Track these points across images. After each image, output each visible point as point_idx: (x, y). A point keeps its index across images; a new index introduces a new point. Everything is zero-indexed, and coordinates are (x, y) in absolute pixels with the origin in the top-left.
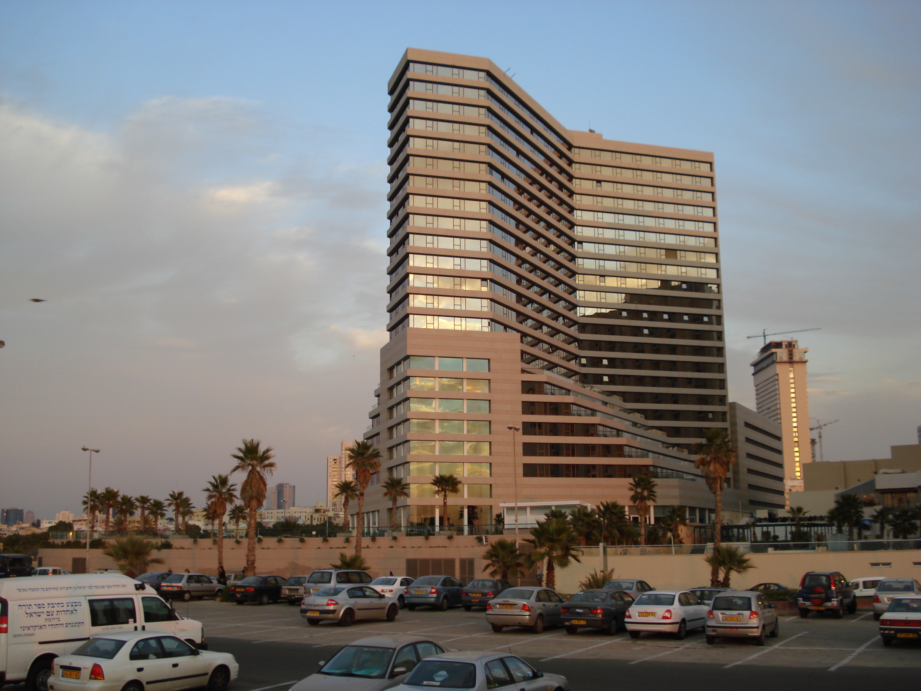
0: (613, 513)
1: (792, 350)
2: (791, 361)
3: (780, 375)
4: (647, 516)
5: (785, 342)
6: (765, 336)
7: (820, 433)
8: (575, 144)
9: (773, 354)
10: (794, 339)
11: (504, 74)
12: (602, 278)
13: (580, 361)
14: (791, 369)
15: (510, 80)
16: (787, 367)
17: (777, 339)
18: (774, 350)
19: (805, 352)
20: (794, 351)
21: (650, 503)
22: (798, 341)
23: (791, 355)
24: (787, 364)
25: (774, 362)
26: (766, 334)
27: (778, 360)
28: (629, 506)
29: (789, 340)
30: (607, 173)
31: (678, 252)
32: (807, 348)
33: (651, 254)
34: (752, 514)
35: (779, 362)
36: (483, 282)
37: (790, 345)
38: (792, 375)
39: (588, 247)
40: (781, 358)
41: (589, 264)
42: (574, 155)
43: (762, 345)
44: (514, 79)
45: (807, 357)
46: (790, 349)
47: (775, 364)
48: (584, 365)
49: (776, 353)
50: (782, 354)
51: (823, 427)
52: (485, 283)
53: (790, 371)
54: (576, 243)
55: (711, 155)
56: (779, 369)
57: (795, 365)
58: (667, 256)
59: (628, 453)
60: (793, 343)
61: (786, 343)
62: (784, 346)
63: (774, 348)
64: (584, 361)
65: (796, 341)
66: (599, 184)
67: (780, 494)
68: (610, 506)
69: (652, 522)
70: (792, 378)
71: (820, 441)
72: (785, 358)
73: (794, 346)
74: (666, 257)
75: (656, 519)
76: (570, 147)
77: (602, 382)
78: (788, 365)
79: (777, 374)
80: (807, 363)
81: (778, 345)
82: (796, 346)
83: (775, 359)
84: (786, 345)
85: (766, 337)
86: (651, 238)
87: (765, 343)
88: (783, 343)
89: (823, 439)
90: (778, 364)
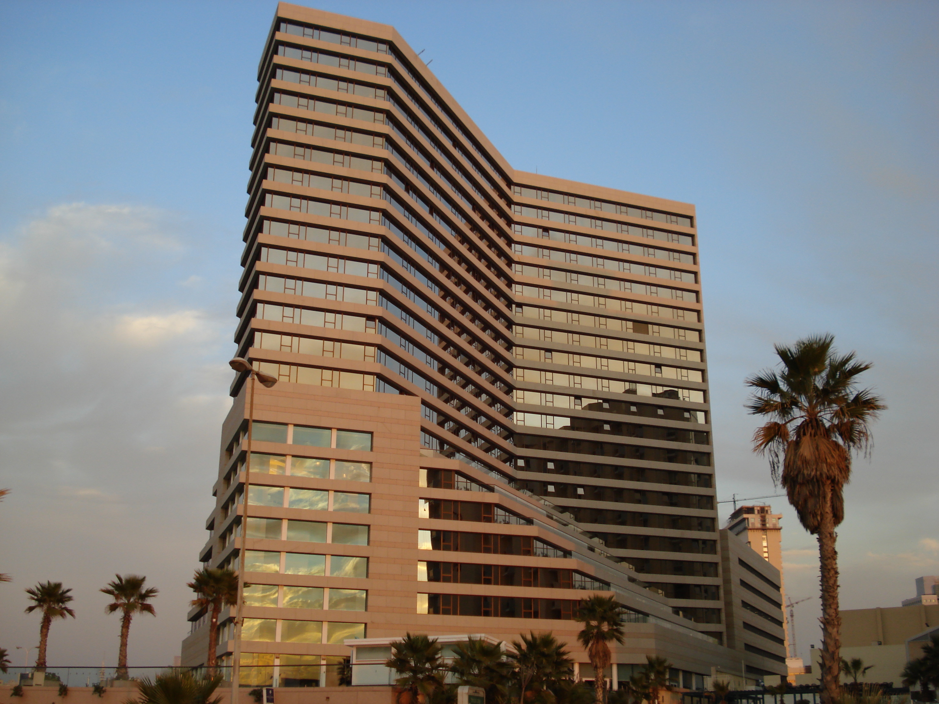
0: (543, 655)
1: (765, 516)
2: (764, 528)
3: (752, 543)
4: (608, 680)
5: (757, 507)
6: (734, 502)
7: (792, 611)
8: (515, 180)
9: (744, 519)
10: (767, 504)
11: (416, 56)
12: (548, 354)
13: (516, 463)
14: (764, 536)
15: (425, 67)
16: (760, 534)
17: (749, 504)
18: (745, 516)
19: (779, 518)
20: (767, 516)
21: (612, 645)
22: (771, 506)
23: (764, 521)
24: (760, 531)
25: (745, 529)
26: (736, 500)
27: (750, 526)
28: (581, 664)
29: (762, 505)
30: (556, 220)
31: (650, 326)
32: (781, 514)
33: (614, 326)
34: (757, 681)
35: (751, 529)
36: (367, 322)
37: (763, 511)
38: (765, 544)
39: (530, 314)
40: (753, 524)
41: (531, 334)
42: (515, 194)
43: (733, 511)
44: (430, 67)
45: (780, 524)
46: (763, 514)
47: (747, 531)
48: (521, 469)
49: (748, 519)
50: (754, 520)
51: (795, 605)
52: (371, 323)
53: (763, 539)
54: (514, 306)
55: (692, 207)
56: (751, 536)
57: (769, 533)
58: (635, 330)
59: (580, 583)
60: (766, 508)
61: (759, 508)
62: (756, 512)
63: (745, 513)
64: (521, 463)
65: (769, 506)
66: (547, 234)
67: (781, 662)
68: (538, 641)
69: (615, 687)
70: (765, 547)
71: (792, 620)
72: (758, 525)
73: (767, 511)
74: (634, 332)
75: (620, 683)
76: (510, 183)
77: (546, 493)
78: (760, 533)
79: (749, 542)
80: (781, 530)
81: (750, 510)
82: (769, 512)
83: (747, 526)
84: (758, 511)
85: (736, 502)
86: (613, 306)
87: (735, 509)
88: (755, 508)
89: (794, 618)
90: (750, 531)
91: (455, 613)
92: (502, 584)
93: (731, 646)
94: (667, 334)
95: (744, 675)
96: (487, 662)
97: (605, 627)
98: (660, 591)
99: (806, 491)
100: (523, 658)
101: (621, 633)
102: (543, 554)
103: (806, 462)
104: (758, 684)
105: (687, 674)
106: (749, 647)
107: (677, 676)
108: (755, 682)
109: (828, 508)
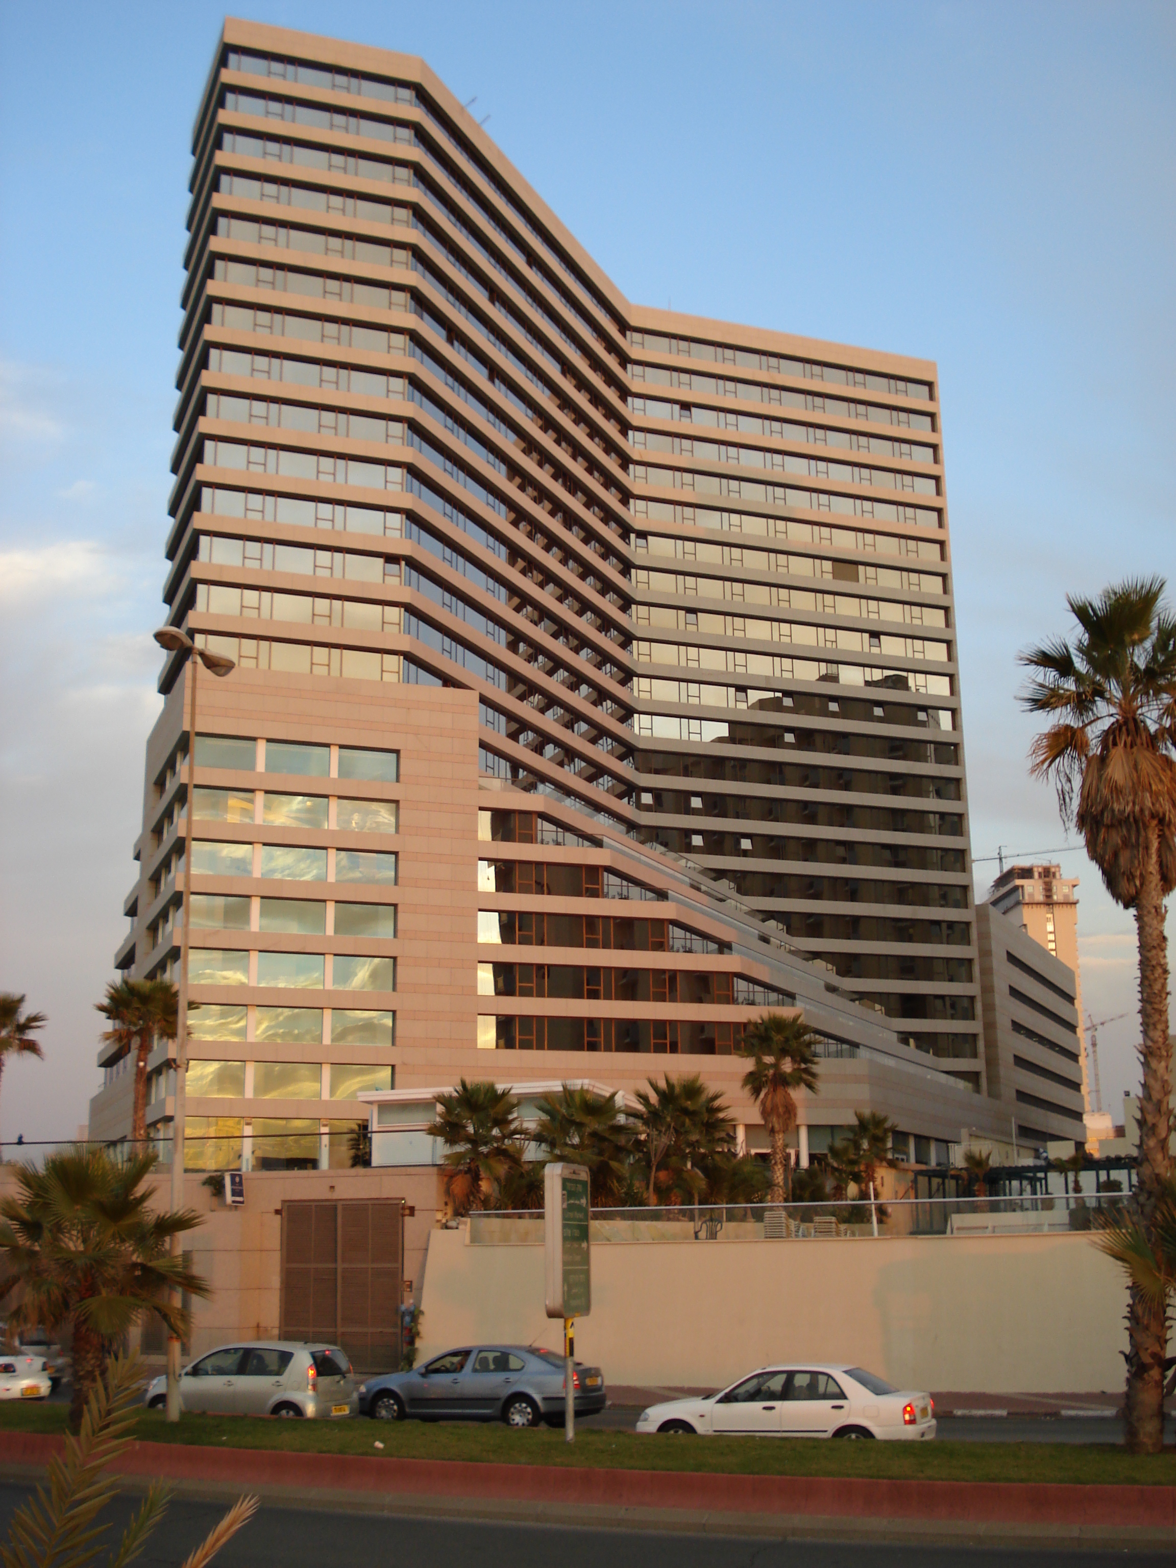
1: (1051, 883)
2: (1049, 902)
3: (1029, 927)
4: (792, 1152)
5: (1038, 867)
6: (1001, 859)
7: (1093, 1036)
8: (633, 322)
9: (1016, 888)
10: (1054, 863)
11: (462, 110)
12: (691, 617)
13: (639, 798)
14: (1050, 916)
15: (478, 127)
16: (1042, 912)
17: (1024, 862)
18: (1018, 882)
19: (1074, 886)
20: (1055, 883)
22: (1061, 865)
23: (1048, 890)
24: (1042, 906)
25: (1018, 903)
27: (1027, 899)
28: (748, 1127)
29: (1045, 864)
30: (702, 391)
31: (861, 568)
32: (1077, 878)
33: (801, 569)
34: (1037, 1151)
35: (1027, 904)
36: (387, 565)
37: (1048, 873)
38: (1050, 928)
39: (660, 549)
40: (1031, 895)
41: (663, 584)
43: (997, 875)
44: (486, 128)
45: (1076, 894)
46: (1047, 879)
47: (1021, 907)
48: (648, 808)
49: (1022, 887)
50: (1032, 888)
51: (1099, 1027)
52: (393, 568)
53: (1048, 920)
54: (633, 536)
55: (932, 366)
56: (1028, 915)
57: (1057, 909)
58: (836, 575)
59: (745, 995)
60: (1053, 870)
61: (1040, 870)
62: (1036, 875)
63: (1019, 878)
64: (647, 798)
65: (1058, 866)
66: (687, 413)
67: (1076, 1119)
69: (805, 1163)
70: (1051, 933)
71: (1094, 1052)
72: (1040, 897)
73: (1054, 874)
75: (812, 1157)
77: (689, 848)
78: (1043, 910)
79: (1025, 925)
80: (1077, 905)
81: (1026, 873)
82: (1057, 875)
83: (1021, 898)
84: (1040, 874)
86: (800, 536)
87: (1001, 871)
88: (1035, 869)
89: (1098, 1048)
90: (1026, 906)
91: (540, 1047)
92: (617, 999)
93: (993, 1094)
94: (889, 581)
95: (1014, 1140)
96: (593, 1125)
97: (787, 1066)
98: (877, 1007)
99: (1116, 838)
100: (653, 1118)
101: (814, 1075)
102: (684, 947)
103: (1116, 790)
104: (1037, 1157)
105: (923, 1141)
106: (1023, 1096)
107: (906, 1144)
108: (1032, 1153)
109: (1153, 866)
